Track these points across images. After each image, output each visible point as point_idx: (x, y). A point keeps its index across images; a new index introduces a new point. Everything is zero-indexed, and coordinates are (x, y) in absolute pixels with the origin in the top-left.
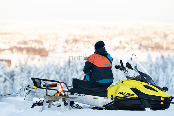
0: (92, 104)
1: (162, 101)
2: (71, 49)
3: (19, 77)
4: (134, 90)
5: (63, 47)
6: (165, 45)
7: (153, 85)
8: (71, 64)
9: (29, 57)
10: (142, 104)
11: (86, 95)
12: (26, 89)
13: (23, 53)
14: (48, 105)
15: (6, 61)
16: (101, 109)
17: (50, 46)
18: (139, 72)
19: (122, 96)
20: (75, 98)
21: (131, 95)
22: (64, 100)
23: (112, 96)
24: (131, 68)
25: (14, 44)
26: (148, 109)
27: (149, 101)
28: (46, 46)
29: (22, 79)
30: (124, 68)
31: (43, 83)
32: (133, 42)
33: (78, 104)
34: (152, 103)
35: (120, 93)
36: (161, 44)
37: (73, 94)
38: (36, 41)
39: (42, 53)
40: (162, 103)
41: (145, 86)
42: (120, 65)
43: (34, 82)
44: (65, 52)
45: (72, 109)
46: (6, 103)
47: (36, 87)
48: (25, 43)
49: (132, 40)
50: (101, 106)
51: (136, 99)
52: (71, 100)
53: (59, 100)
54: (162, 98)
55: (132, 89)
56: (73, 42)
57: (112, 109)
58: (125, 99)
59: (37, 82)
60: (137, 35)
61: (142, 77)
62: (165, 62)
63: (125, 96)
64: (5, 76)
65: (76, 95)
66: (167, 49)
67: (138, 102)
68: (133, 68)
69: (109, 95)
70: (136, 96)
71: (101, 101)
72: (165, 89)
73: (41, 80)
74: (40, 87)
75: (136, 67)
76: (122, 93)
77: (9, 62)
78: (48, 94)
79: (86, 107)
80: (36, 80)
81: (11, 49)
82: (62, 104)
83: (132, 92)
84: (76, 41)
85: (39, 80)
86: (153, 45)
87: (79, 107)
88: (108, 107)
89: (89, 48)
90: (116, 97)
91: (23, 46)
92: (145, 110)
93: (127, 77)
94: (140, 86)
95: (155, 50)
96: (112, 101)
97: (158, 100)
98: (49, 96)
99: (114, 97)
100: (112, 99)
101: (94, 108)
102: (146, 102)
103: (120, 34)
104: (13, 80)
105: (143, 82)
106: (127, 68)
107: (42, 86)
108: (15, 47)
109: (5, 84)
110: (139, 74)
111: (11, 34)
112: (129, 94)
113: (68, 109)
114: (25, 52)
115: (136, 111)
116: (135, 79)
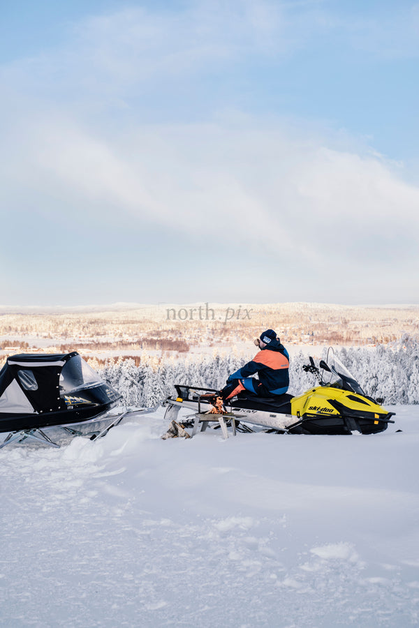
0: (268, 424)
1: (377, 420)
2: (220, 342)
3: (150, 380)
4: (333, 402)
5: (209, 339)
6: (345, 336)
7: (361, 395)
8: (220, 362)
9: (163, 353)
10: (345, 425)
11: (259, 411)
12: (167, 402)
13: (155, 348)
14: (201, 428)
15: (132, 358)
16: (281, 432)
17: (190, 338)
18: (339, 375)
19: (315, 412)
20: (243, 416)
21: (329, 410)
22: (226, 420)
23: (298, 412)
24: (328, 369)
25: (142, 335)
26: (356, 433)
27: (357, 420)
28: (186, 337)
29: (155, 383)
30: (317, 369)
31: (192, 393)
32: (303, 332)
33: (246, 424)
34: (361, 423)
35: (311, 408)
36: (339, 334)
37: (239, 410)
38: (172, 331)
39: (181, 347)
40: (376, 423)
41: (350, 397)
42: (310, 365)
43: (179, 392)
44: (211, 346)
45: (238, 433)
46: (136, 424)
47: (181, 400)
48: (158, 334)
49: (300, 329)
50: (283, 428)
51: (337, 416)
52: (236, 419)
53: (219, 419)
54: (376, 415)
55: (330, 401)
56: (222, 332)
57: (299, 433)
58: (320, 418)
59: (183, 392)
60: (307, 323)
61: (345, 383)
62: (348, 358)
63: (319, 412)
64: (131, 378)
65: (242, 412)
66: (349, 340)
67: (340, 422)
68: (330, 367)
69: (294, 411)
70: (336, 412)
71: (281, 420)
72: (381, 401)
73: (188, 388)
74: (187, 399)
75: (333, 367)
76: (315, 408)
77: (137, 359)
78: (202, 410)
79: (259, 430)
80: (181, 388)
81: (139, 343)
82: (223, 425)
83: (330, 407)
84: (225, 331)
85: (185, 389)
86: (329, 336)
87: (247, 430)
88: (293, 430)
89: (243, 340)
90: (306, 414)
91: (155, 338)
92: (351, 434)
93: (321, 383)
94: (342, 396)
95: (332, 341)
96: (298, 420)
97: (371, 418)
98: (204, 413)
99: (301, 414)
100: (299, 417)
101: (270, 431)
102: (353, 422)
103: (284, 322)
104: (143, 384)
105: (346, 390)
106: (320, 370)
107: (190, 397)
108: (144, 340)
109: (132, 389)
110: (339, 378)
111: (140, 322)
112: (325, 409)
113: (232, 434)
114: (157, 346)
115: (337, 436)
116: (334, 386)
